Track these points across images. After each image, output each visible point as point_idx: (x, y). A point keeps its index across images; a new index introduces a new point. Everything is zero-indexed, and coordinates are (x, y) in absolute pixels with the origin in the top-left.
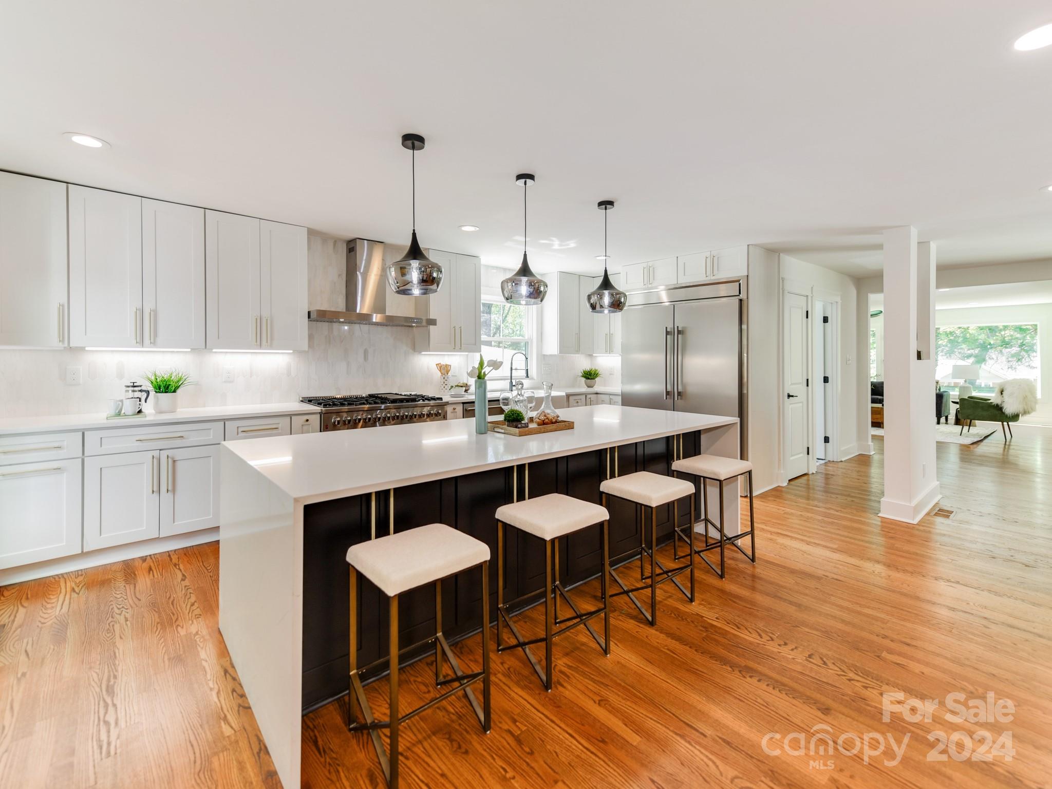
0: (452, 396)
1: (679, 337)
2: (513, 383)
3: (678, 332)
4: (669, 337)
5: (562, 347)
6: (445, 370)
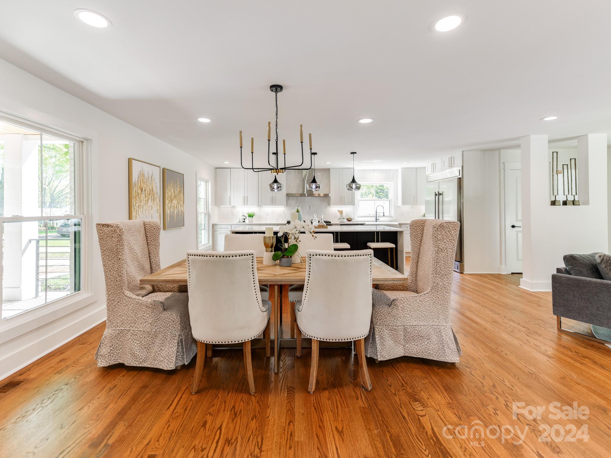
0: (341, 222)
1: (441, 196)
2: (378, 218)
3: (440, 194)
4: (437, 197)
5: (404, 202)
6: (341, 212)
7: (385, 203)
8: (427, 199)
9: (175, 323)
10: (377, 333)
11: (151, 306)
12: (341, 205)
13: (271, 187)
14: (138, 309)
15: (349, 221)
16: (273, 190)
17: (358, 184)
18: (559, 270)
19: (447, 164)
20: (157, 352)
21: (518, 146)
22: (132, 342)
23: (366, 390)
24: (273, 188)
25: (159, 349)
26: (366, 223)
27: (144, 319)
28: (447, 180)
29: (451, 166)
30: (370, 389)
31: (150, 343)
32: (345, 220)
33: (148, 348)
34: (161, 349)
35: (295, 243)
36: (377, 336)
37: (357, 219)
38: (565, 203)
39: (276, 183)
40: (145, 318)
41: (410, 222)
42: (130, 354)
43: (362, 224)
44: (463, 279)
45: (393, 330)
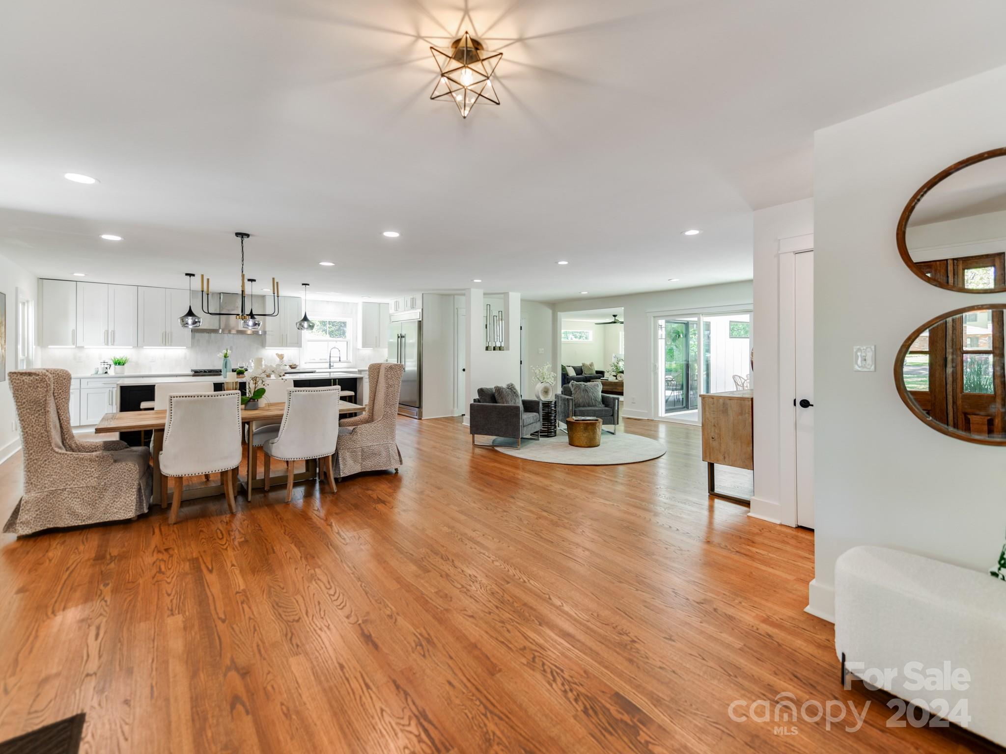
1: (404, 339)
2: (332, 365)
3: (402, 337)
4: (399, 339)
5: (365, 345)
6: (281, 357)
7: (340, 344)
8: (391, 340)
9: (131, 472)
10: (340, 455)
11: (97, 459)
12: (282, 346)
13: (183, 321)
14: (78, 464)
15: (292, 368)
16: (186, 325)
17: (312, 323)
18: (475, 400)
19: (409, 304)
20: (108, 505)
21: (464, 295)
22: (70, 501)
23: (333, 493)
24: (187, 324)
25: (112, 501)
26: (317, 371)
27: (87, 475)
28: (410, 321)
29: (413, 307)
30: (335, 491)
31: (97, 498)
32: (288, 367)
33: (93, 504)
34: (114, 501)
35: (262, 386)
36: (340, 459)
37: (302, 367)
38: (494, 349)
39: (190, 316)
40: (88, 473)
41: (367, 369)
42: (68, 513)
43: (312, 372)
44: (421, 424)
45: (353, 452)
